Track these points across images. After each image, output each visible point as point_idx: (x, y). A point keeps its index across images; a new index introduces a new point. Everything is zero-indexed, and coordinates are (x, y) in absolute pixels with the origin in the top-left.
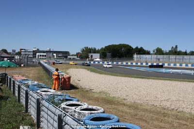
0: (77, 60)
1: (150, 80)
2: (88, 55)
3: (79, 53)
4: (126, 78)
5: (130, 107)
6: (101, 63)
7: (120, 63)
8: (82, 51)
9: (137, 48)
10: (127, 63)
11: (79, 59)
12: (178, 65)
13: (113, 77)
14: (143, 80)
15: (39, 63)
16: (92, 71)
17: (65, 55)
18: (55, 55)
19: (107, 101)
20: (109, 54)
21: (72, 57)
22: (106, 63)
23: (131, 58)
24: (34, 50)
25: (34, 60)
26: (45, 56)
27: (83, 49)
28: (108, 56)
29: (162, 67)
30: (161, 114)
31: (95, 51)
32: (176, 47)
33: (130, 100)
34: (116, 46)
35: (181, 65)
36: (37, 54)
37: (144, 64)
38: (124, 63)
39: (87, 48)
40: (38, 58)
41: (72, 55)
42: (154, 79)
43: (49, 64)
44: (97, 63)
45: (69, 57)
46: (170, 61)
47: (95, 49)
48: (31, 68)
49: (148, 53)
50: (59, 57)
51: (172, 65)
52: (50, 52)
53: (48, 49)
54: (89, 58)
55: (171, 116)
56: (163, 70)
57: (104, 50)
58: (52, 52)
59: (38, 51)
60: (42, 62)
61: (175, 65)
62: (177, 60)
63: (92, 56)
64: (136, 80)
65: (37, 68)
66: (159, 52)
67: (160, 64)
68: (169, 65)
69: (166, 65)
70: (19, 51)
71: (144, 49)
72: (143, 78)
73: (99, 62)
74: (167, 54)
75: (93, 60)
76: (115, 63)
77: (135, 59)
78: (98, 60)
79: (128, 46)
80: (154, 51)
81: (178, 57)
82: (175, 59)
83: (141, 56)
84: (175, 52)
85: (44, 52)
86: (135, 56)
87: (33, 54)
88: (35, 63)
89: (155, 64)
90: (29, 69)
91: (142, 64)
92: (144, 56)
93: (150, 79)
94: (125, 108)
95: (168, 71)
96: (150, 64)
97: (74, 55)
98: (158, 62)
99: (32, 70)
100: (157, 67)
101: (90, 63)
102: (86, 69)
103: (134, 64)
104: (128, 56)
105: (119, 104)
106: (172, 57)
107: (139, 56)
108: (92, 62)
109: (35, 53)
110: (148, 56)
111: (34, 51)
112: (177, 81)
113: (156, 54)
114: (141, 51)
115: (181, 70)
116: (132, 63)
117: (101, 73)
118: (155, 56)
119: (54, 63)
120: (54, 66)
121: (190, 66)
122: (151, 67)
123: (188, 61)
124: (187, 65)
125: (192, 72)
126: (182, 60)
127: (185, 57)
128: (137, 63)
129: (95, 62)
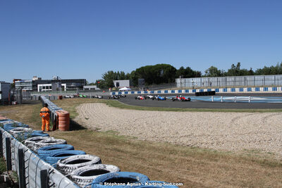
2: (113, 83)
3: (99, 81)
6: (130, 93)
7: (156, 92)
8: (105, 78)
9: (182, 68)
10: (166, 92)
11: (98, 89)
12: (237, 90)
13: (137, 111)
15: (40, 98)
16: (113, 105)
18: (65, 85)
20: (140, 80)
21: (90, 87)
22: (136, 93)
23: (173, 83)
24: (34, 79)
25: (32, 95)
26: (51, 87)
27: (106, 75)
28: (139, 82)
29: (213, 93)
31: (122, 77)
32: (239, 64)
34: (151, 67)
35: (241, 90)
36: (39, 85)
37: (191, 91)
38: (163, 92)
39: (112, 72)
40: (40, 90)
41: (91, 84)
42: (191, 111)
43: (53, 99)
44: (123, 93)
45: (85, 87)
46: (228, 84)
47: (123, 74)
48: (26, 106)
49: (198, 75)
50: (70, 89)
51: (229, 91)
52: (57, 81)
56: (212, 98)
57: (135, 74)
58: (59, 81)
59: (40, 81)
60: (43, 97)
61: (233, 90)
62: (237, 83)
63: (118, 84)
64: (164, 114)
66: (215, 73)
67: (213, 90)
68: (225, 90)
69: (221, 91)
70: (12, 82)
71: (191, 70)
73: (126, 93)
75: (117, 90)
77: (179, 85)
78: (126, 89)
79: (169, 66)
80: (206, 72)
81: (238, 78)
83: (187, 79)
84: (236, 72)
85: (48, 82)
86: (178, 81)
87: (33, 86)
88: (33, 99)
89: (205, 90)
90: (21, 107)
91: (187, 91)
92: (191, 80)
96: (198, 91)
100: (206, 95)
101: (114, 94)
103: (176, 92)
106: (232, 78)
107: (183, 80)
108: (117, 93)
109: (35, 84)
110: (196, 80)
111: (33, 82)
112: (222, 111)
113: (209, 76)
114: (188, 73)
116: (173, 92)
117: (122, 107)
118: (206, 79)
119: (61, 98)
120: (61, 101)
121: (253, 90)
122: (198, 94)
123: (252, 83)
124: (249, 90)
125: (248, 99)
126: (243, 83)
127: (248, 78)
128: (180, 91)
129: (120, 92)
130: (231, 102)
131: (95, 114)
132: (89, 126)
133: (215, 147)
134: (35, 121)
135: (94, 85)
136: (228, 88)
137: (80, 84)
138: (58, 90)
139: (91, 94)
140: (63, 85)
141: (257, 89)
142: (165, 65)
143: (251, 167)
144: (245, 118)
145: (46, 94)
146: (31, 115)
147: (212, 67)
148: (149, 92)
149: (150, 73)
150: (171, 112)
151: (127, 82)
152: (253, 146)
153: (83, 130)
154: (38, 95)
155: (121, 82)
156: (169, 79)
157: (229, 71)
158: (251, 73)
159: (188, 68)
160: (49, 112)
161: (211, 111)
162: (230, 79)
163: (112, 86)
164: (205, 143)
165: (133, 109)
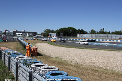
0: (42, 37)
1: (87, 50)
2: (49, 34)
3: (43, 33)
4: (72, 49)
5: (75, 66)
6: (57, 39)
7: (68, 39)
8: (45, 32)
9: (79, 30)
10: (73, 39)
11: (43, 36)
12: (104, 41)
13: (64, 48)
14: (83, 50)
15: (17, 39)
16: (51, 44)
17: (34, 34)
18: (27, 34)
19: (61, 63)
20: (61, 34)
21: (38, 36)
23: (76, 36)
24: (14, 31)
25: (14, 38)
26: (21, 35)
29: (94, 41)
30: (94, 71)
31: (53, 32)
32: (103, 29)
33: (75, 62)
34: (66, 28)
35: (106, 40)
36: (16, 34)
38: (71, 39)
39: (48, 29)
40: (17, 36)
41: (39, 34)
43: (24, 40)
44: (54, 39)
45: (36, 35)
46: (100, 38)
47: (53, 30)
48: (12, 43)
49: (86, 33)
51: (101, 40)
52: (24, 32)
53: (23, 31)
54: (49, 36)
55: (100, 72)
57: (59, 31)
59: (17, 32)
60: (19, 39)
61: (103, 40)
63: (51, 35)
65: (16, 42)
66: (93, 32)
67: (94, 40)
68: (99, 40)
69: (97, 40)
70: (5, 32)
72: (83, 48)
73: (55, 39)
74: (98, 33)
75: (51, 38)
76: (65, 39)
77: (78, 37)
78: (55, 37)
79: (74, 28)
80: (90, 32)
81: (104, 35)
82: (103, 37)
83: (82, 34)
84: (103, 32)
85: (20, 32)
86: (78, 35)
87: (14, 34)
88: (15, 40)
89: (90, 40)
90: (10, 43)
91: (82, 40)
92: (84, 35)
94: (72, 67)
95: (98, 44)
96: (87, 40)
97: (40, 34)
98: (92, 39)
99: (12, 44)
101: (50, 39)
102: (47, 43)
103: (77, 40)
104: (73, 35)
105: (68, 64)
106: (101, 35)
107: (80, 35)
109: (14, 33)
110: (86, 35)
112: (104, 50)
113: (91, 34)
114: (82, 32)
115: (106, 44)
119: (27, 40)
121: (112, 41)
123: (110, 38)
124: (110, 40)
126: (107, 37)
127: (109, 35)
128: (79, 40)
129: (53, 38)
139: (40, 39)
141: (113, 40)
142: (72, 28)
147: (92, 30)
149: (65, 31)
151: (55, 34)
158: (109, 33)
159: (82, 30)
161: (99, 50)
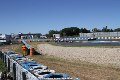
3: (47, 34)
6: (60, 39)
7: (71, 39)
9: (82, 29)
11: (46, 38)
12: (106, 38)
15: (22, 41)
20: (64, 34)
21: (43, 37)
22: (62, 39)
23: (78, 35)
24: (19, 34)
25: (18, 40)
26: (26, 37)
27: (50, 32)
28: (64, 35)
29: (95, 39)
31: (57, 32)
32: (106, 27)
34: (69, 28)
35: (108, 38)
36: (21, 36)
37: (86, 39)
38: (74, 39)
39: (52, 30)
40: (22, 38)
41: (43, 36)
42: (86, 47)
45: (41, 37)
46: (102, 35)
47: (57, 31)
48: (16, 45)
49: (89, 32)
50: (34, 37)
51: (102, 38)
53: (28, 33)
56: (95, 42)
57: (62, 31)
58: (30, 34)
59: (22, 34)
60: (23, 41)
61: (104, 38)
62: (106, 35)
64: (75, 48)
66: (96, 31)
69: (99, 38)
70: (10, 35)
73: (58, 39)
77: (81, 36)
78: (58, 37)
81: (106, 33)
83: (84, 34)
84: (105, 30)
85: (25, 35)
86: (80, 34)
88: (19, 42)
89: (92, 38)
91: (84, 38)
92: (86, 34)
93: (84, 47)
96: (89, 38)
98: (94, 37)
100: (93, 40)
101: (53, 40)
102: (49, 43)
103: (80, 39)
106: (103, 33)
107: (82, 34)
108: (54, 39)
109: (20, 35)
110: (88, 34)
111: (19, 35)
113: (94, 32)
114: (85, 31)
116: (78, 39)
117: (56, 45)
118: (93, 33)
119: (31, 41)
120: (31, 43)
121: (113, 38)
122: (89, 40)
123: (112, 35)
124: (111, 38)
125: (111, 42)
126: (108, 35)
127: (111, 33)
128: (81, 39)
129: (56, 39)
130: (103, 43)
131: (45, 48)
132: (42, 54)
133: (96, 63)
134: (20, 51)
135: (44, 36)
136: (102, 37)
137: (39, 35)
138: (29, 38)
139: (43, 40)
140: (31, 36)
141: (115, 38)
142: (75, 27)
143: (112, 71)
144: (109, 50)
145: (24, 40)
146: (18, 49)
147: (95, 28)
148: (68, 39)
149: (68, 31)
150: (77, 48)
151: (59, 35)
152: (112, 62)
153: (40, 55)
154: (21, 40)
155: (56, 35)
156: (77, 34)
157: (102, 30)
158: (112, 31)
159: (85, 29)
160: (26, 47)
162: (103, 34)
163: (52, 36)
164: (92, 61)
165: (61, 46)
